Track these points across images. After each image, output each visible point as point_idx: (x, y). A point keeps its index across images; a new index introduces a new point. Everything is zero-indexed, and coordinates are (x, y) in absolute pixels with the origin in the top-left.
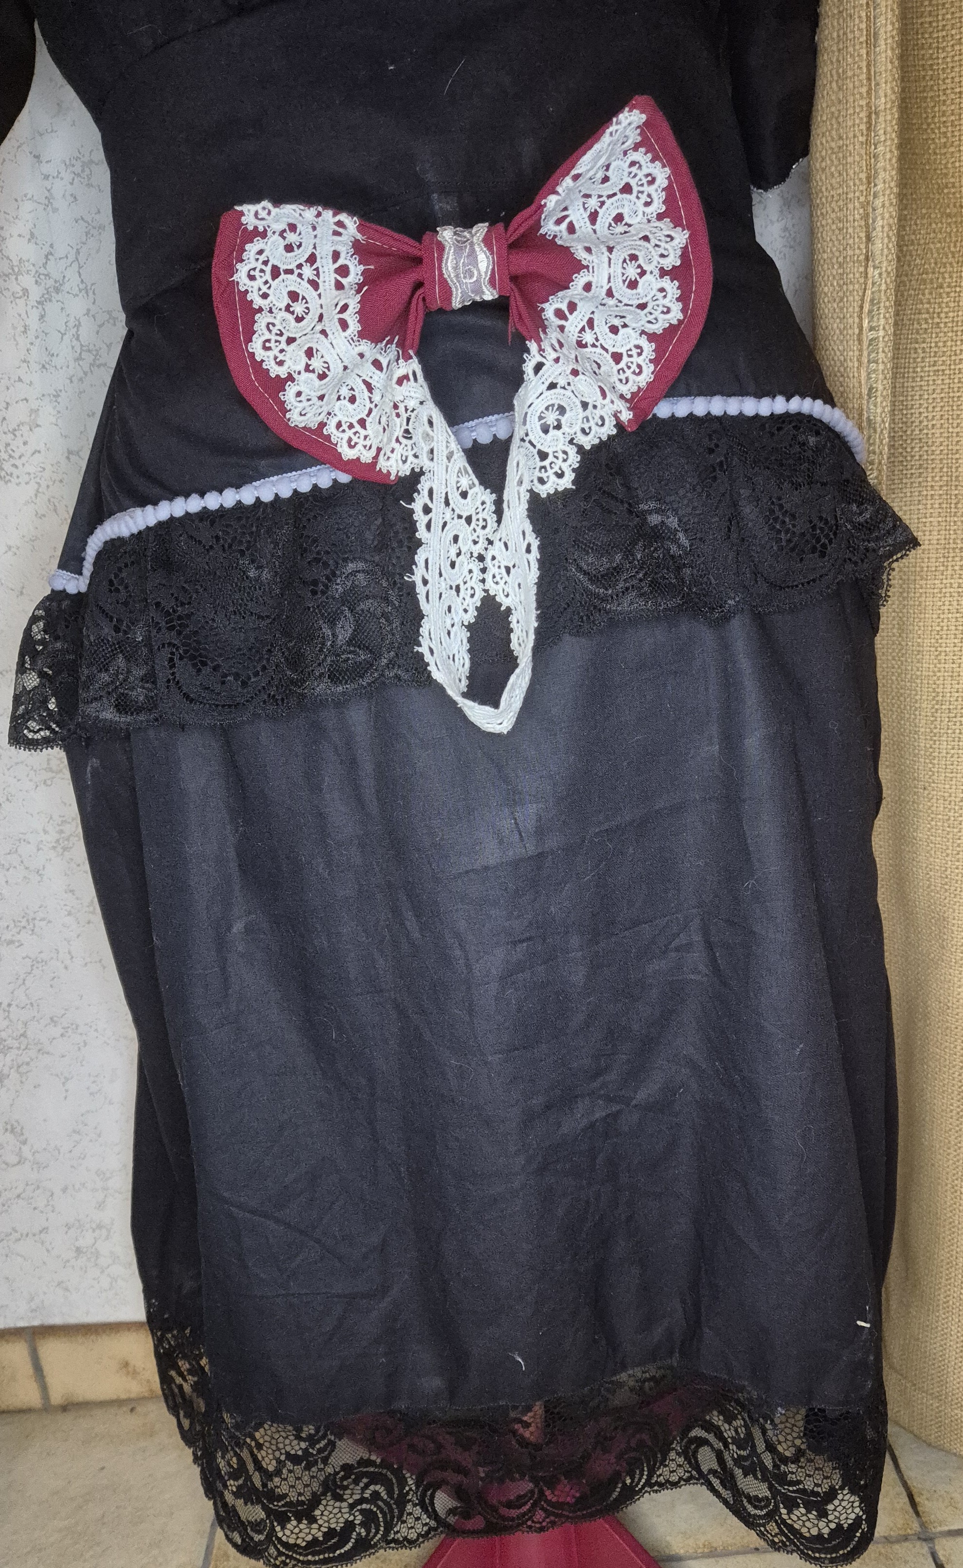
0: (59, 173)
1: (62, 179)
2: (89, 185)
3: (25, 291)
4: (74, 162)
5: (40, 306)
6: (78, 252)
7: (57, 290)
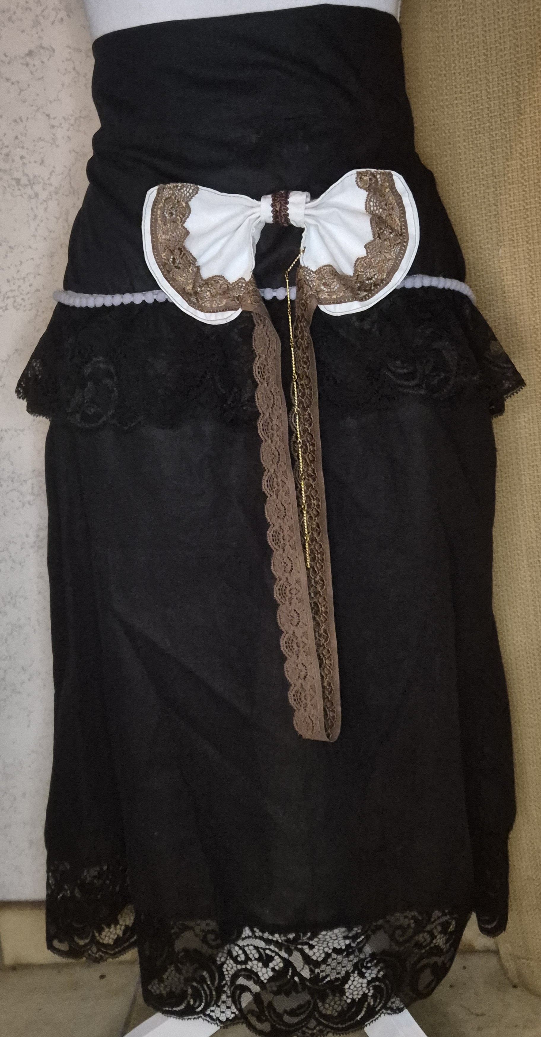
0: (61, 124)
1: (62, 127)
2: (78, 131)
3: (37, 195)
4: (70, 117)
5: (45, 203)
6: (70, 170)
7: (56, 193)
